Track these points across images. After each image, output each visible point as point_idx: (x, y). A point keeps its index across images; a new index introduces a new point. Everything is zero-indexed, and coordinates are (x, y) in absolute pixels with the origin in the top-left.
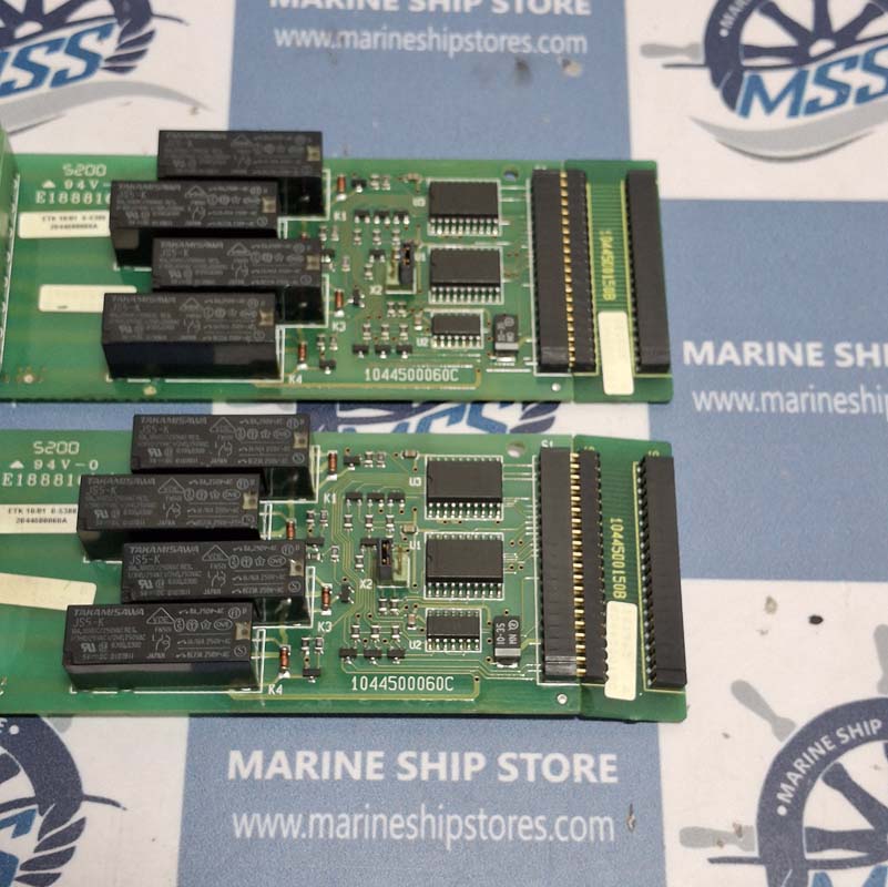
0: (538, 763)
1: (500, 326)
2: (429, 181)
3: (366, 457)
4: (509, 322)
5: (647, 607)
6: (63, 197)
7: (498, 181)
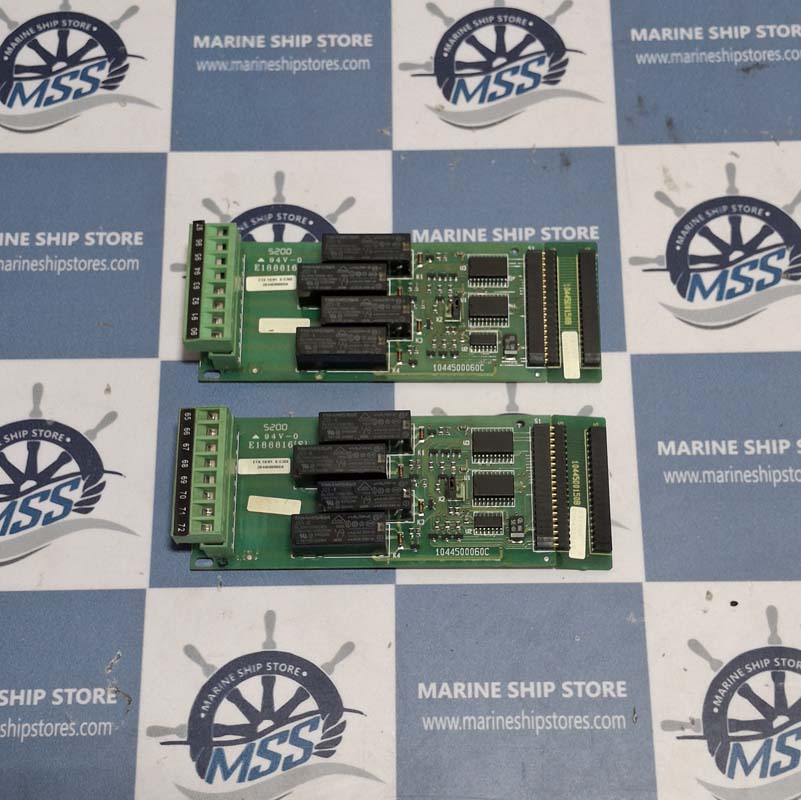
0: (584, 687)
1: (507, 341)
2: (469, 255)
3: (440, 430)
4: (512, 338)
5: (592, 509)
6: (269, 267)
7: (507, 255)
